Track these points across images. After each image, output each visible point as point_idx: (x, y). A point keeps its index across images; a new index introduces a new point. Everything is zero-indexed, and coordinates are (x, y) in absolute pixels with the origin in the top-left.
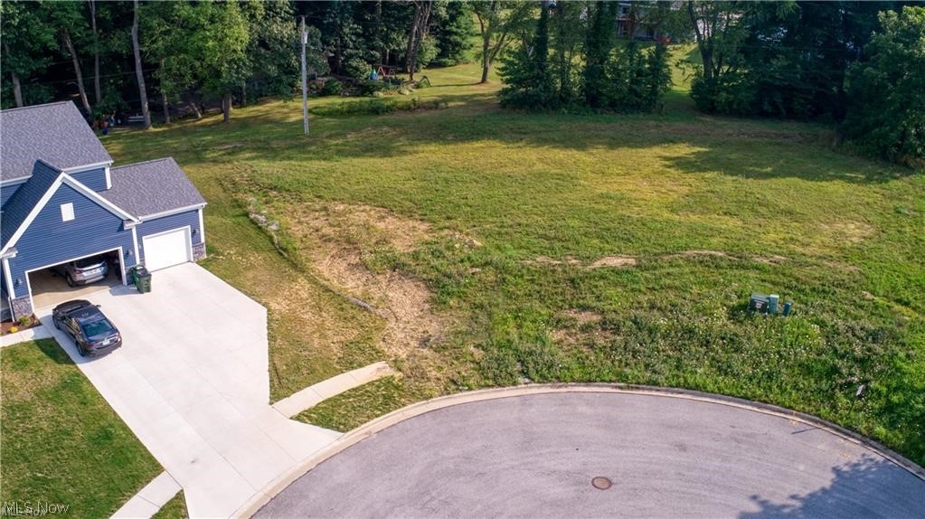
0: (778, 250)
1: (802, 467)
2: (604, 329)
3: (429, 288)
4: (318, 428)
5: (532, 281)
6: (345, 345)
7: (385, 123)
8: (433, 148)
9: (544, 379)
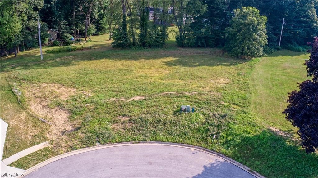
0: (195, 90)
1: (193, 167)
2: (130, 123)
3: (69, 112)
4: (17, 168)
5: (107, 107)
6: (34, 137)
7: (71, 55)
8: (86, 63)
9: (105, 143)
